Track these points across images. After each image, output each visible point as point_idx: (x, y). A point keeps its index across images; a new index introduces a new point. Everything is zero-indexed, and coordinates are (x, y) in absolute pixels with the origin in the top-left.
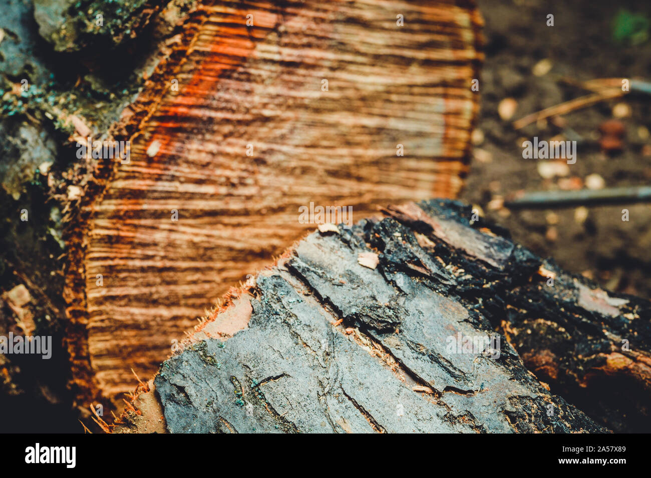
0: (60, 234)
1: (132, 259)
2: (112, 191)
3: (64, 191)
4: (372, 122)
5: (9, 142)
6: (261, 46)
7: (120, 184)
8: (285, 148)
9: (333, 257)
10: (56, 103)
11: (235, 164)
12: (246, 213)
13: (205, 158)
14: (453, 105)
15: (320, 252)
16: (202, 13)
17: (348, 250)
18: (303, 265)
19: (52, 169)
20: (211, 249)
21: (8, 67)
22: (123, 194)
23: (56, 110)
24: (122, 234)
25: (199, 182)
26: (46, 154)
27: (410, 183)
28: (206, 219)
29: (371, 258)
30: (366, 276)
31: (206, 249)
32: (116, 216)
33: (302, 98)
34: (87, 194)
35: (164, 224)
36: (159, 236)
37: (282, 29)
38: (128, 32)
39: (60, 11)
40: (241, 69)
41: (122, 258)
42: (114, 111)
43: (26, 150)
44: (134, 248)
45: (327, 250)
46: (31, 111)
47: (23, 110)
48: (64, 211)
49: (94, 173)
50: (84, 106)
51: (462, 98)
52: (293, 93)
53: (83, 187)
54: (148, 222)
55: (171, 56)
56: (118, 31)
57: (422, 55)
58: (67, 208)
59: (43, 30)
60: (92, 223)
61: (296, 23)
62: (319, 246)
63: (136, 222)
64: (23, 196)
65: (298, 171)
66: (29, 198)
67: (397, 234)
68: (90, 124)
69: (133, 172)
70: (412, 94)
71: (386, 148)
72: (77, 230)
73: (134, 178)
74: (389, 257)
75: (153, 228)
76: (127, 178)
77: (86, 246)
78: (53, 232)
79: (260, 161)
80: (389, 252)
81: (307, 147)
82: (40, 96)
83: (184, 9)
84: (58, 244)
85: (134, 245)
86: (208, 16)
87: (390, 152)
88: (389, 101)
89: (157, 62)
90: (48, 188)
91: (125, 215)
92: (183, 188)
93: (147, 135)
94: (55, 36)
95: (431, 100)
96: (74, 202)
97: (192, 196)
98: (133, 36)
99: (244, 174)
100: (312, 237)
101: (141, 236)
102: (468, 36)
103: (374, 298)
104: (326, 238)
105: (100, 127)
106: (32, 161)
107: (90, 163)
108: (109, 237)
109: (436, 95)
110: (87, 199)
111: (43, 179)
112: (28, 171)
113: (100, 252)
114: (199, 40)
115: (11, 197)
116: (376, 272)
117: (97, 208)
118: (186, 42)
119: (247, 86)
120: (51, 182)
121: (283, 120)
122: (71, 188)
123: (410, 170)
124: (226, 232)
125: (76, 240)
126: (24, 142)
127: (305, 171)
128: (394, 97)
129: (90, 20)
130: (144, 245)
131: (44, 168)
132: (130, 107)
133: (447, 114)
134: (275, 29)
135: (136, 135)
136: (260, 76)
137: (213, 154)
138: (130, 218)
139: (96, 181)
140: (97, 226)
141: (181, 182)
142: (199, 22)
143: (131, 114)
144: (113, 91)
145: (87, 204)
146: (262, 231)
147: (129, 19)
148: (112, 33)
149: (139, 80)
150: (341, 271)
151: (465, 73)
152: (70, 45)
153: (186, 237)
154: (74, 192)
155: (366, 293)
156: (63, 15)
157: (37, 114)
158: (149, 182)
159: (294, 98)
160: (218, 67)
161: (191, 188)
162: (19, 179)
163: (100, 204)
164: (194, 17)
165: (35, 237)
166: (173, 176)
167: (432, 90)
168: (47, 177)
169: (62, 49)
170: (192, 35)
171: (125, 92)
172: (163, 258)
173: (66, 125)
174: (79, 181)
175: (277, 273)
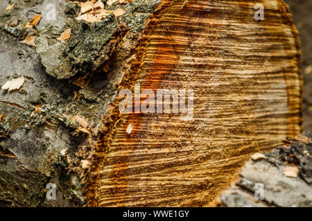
0: (80, 193)
1: (127, 201)
2: (108, 160)
3: (78, 164)
4: (249, 98)
5: (38, 141)
6: (182, 58)
7: (113, 154)
8: (204, 119)
9: (267, 174)
10: (64, 112)
11: (178, 133)
12: (189, 162)
13: (160, 131)
14: (290, 82)
15: (258, 173)
16: (145, 39)
17: (275, 168)
18: (250, 182)
19: (68, 152)
20: (173, 188)
21: (30, 97)
22: (116, 161)
23: (65, 116)
24: (119, 186)
25: (159, 147)
26: (63, 144)
27: (275, 132)
28: (167, 170)
29: (292, 171)
30: (293, 183)
31: (170, 188)
32: (113, 175)
33: (210, 87)
34: (94, 164)
35: (143, 176)
36: (141, 184)
37: (192, 45)
38: (103, 56)
39: (57, 56)
40: (173, 73)
41: (121, 202)
42: (102, 109)
43: (50, 144)
44: (127, 195)
45: (262, 171)
46: (49, 120)
47: (43, 120)
48: (81, 177)
49: (96, 149)
50: (82, 110)
51: (294, 78)
52: (204, 85)
53: (90, 159)
54: (133, 176)
55: (132, 68)
56: (96, 58)
57: (269, 55)
58: (82, 175)
59: (49, 70)
60: (99, 182)
61: (200, 41)
62: (255, 169)
63: (126, 177)
64: (52, 173)
65: (214, 132)
66: (56, 174)
67: (305, 152)
68: (87, 120)
69: (120, 145)
70: (268, 78)
71: (258, 112)
72: (90, 188)
73: (121, 149)
74: (306, 167)
75: (137, 180)
76: (116, 150)
77: (98, 197)
78: (75, 193)
79: (192, 129)
80: (304, 164)
81: (216, 117)
82: (53, 109)
83: (134, 39)
84: (80, 200)
85: (126, 192)
86: (149, 41)
87: (261, 115)
88: (257, 84)
89: (123, 74)
90: (68, 165)
91: (118, 174)
92: (150, 152)
93: (124, 120)
94: (56, 71)
95: (278, 81)
96: (86, 170)
97: (156, 156)
98: (107, 58)
99: (184, 138)
100: (248, 164)
101: (130, 186)
102: (292, 41)
103: (304, 196)
104: (258, 163)
105: (94, 120)
106: (54, 149)
107: (92, 144)
108: (111, 189)
109: (280, 77)
110: (94, 167)
111: (64, 158)
112: (53, 157)
113: (107, 200)
114: (146, 57)
115: (45, 175)
116: (298, 179)
117: (101, 172)
118: (139, 59)
119: (178, 83)
120: (69, 161)
121: (201, 102)
122: (82, 161)
123: (273, 124)
124: (179, 176)
125: (91, 195)
126: (48, 139)
127: (218, 131)
128: (259, 82)
129: (76, 56)
130: (133, 192)
131: (63, 152)
132: (111, 104)
133: (287, 88)
134: (188, 46)
135: (118, 121)
136: (184, 76)
137: (164, 128)
138: (122, 175)
139: (98, 154)
140: (103, 184)
141: (149, 148)
142: (144, 45)
143: (113, 108)
144: (99, 96)
145: (94, 170)
146: (199, 172)
147: (102, 48)
148: (93, 59)
149: (114, 87)
150: (275, 182)
151: (293, 63)
152: (67, 73)
153: (157, 183)
154: (85, 164)
155: (297, 194)
156: (59, 58)
157: (53, 121)
158: (130, 151)
159: (206, 87)
160: (160, 72)
161: (155, 151)
162: (48, 163)
163: (103, 169)
164: (142, 43)
165: (64, 198)
166: (144, 145)
167: (277, 75)
168: (66, 157)
169: (62, 77)
170: (141, 54)
171: (106, 95)
172: (145, 198)
173: (73, 122)
174: (87, 156)
175: (233, 191)
